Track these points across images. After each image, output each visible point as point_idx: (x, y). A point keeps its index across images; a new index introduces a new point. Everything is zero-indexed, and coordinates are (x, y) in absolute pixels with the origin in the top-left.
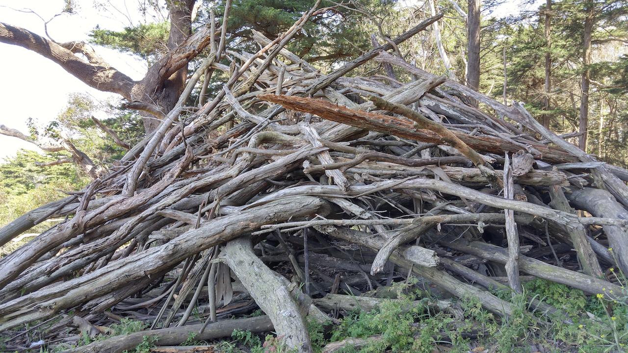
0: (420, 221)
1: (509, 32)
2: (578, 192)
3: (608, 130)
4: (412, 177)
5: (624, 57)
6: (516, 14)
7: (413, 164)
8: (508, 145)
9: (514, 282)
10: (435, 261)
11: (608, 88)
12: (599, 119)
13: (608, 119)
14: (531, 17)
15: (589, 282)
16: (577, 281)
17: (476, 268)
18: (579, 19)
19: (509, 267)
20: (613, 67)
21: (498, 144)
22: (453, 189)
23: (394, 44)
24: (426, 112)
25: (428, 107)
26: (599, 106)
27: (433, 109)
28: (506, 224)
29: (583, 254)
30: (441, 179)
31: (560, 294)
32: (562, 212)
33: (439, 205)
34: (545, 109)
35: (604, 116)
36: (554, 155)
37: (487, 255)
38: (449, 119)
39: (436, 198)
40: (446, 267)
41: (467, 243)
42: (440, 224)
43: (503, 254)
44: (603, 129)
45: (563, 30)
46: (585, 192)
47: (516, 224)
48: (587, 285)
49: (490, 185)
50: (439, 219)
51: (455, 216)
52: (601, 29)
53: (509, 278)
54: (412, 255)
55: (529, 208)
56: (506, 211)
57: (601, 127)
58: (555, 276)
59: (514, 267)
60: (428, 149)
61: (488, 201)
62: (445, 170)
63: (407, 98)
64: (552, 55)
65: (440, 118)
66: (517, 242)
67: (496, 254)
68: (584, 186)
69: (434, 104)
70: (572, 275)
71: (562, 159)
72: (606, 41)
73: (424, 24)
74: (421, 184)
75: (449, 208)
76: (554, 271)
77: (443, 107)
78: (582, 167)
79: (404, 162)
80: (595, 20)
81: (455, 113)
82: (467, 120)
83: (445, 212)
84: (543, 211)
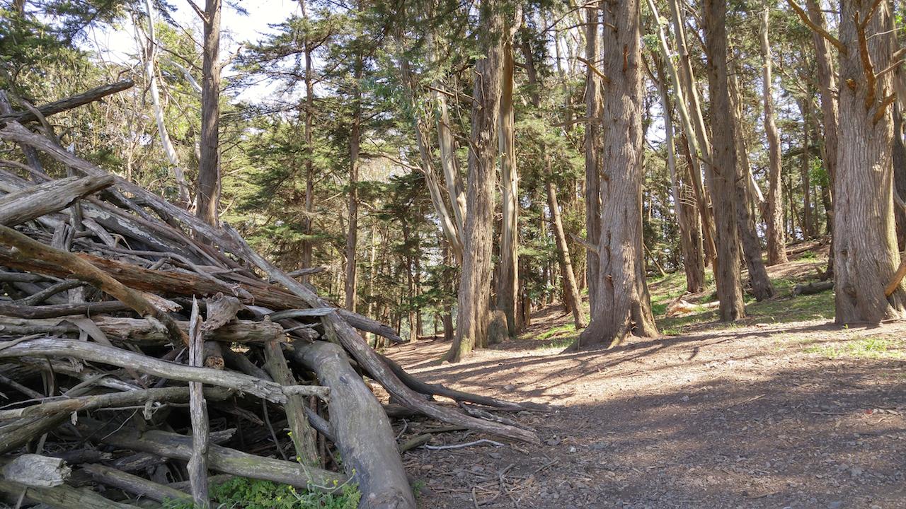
0: (38, 411)
1: (263, 126)
2: (307, 348)
3: (381, 264)
4: (32, 336)
5: (393, 178)
6: (271, 103)
7: (33, 314)
8: (208, 284)
9: (199, 490)
10: (62, 475)
11: (379, 212)
12: (371, 249)
13: (380, 250)
14: (288, 110)
15: (298, 472)
16: (283, 474)
17: (150, 472)
18: (344, 124)
19: (192, 467)
20: (384, 188)
21: (192, 283)
22: (104, 355)
23: (39, 114)
24: (93, 228)
25: (98, 221)
26: (371, 233)
27: (105, 224)
28: (191, 401)
29: (297, 433)
30: (90, 339)
31: (264, 495)
32: (262, 381)
33: (89, 378)
34: (305, 233)
35: (376, 246)
36: (275, 299)
37: (166, 450)
38: (131, 241)
39: (82, 368)
40: (96, 479)
41: (138, 434)
42: (76, 413)
43: (188, 445)
44: (375, 261)
45: (328, 135)
46: (314, 348)
47: (205, 400)
48: (296, 477)
49: (171, 344)
50: (76, 404)
51: (114, 395)
52: (370, 141)
53: (192, 482)
54: (20, 472)
55: (218, 377)
56: (191, 383)
57: (373, 259)
58: (257, 471)
59: (200, 466)
60: (81, 289)
61: (159, 371)
62: (99, 323)
63: (41, 205)
64: (314, 164)
65: (115, 238)
66: (205, 427)
67: (179, 448)
68: (314, 339)
69: (108, 217)
70: (278, 466)
71: (286, 304)
72: (375, 156)
73: (98, 91)
74: (46, 348)
75: (105, 382)
76: (256, 464)
77: (123, 223)
78: (310, 314)
79: (14, 312)
80: (363, 129)
81: (142, 233)
82: (160, 244)
83: (98, 389)
84: (236, 381)
